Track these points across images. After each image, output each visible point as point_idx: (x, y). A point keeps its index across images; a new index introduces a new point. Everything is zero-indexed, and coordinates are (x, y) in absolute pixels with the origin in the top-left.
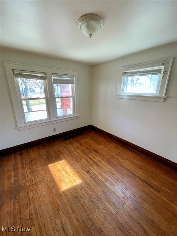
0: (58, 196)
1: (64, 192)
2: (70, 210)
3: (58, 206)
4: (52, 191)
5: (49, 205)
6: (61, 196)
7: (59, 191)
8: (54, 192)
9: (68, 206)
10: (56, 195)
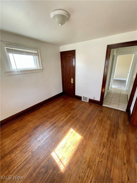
0: (86, 138)
1: (82, 135)
2: (88, 128)
3: (90, 135)
4: (85, 144)
5: (92, 140)
6: (85, 136)
7: (83, 139)
8: (85, 142)
9: (87, 130)
10: (86, 139)
